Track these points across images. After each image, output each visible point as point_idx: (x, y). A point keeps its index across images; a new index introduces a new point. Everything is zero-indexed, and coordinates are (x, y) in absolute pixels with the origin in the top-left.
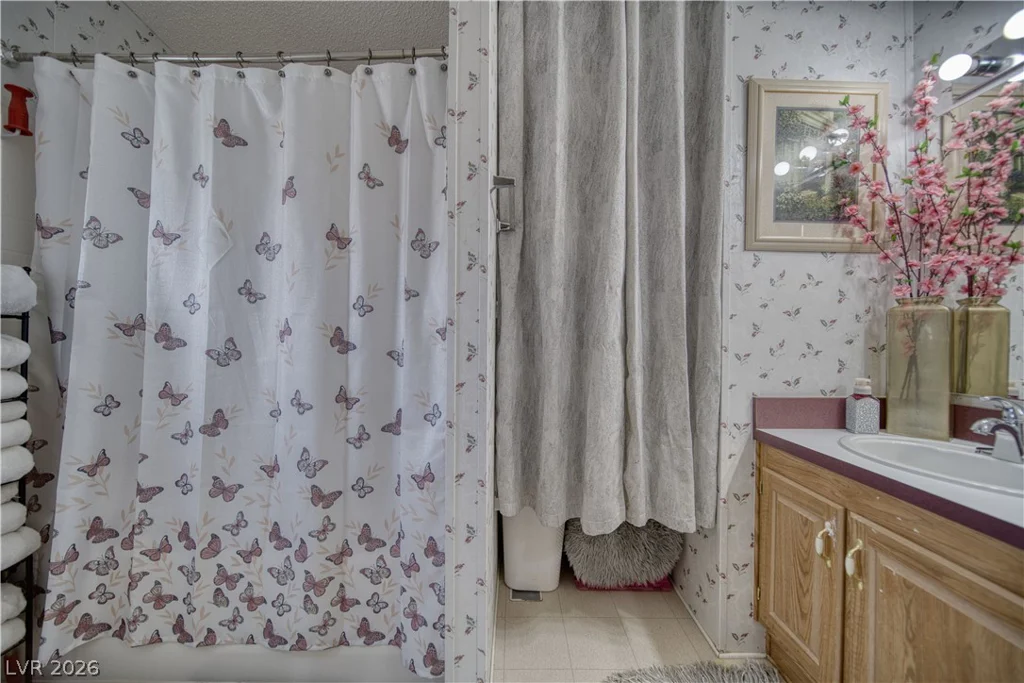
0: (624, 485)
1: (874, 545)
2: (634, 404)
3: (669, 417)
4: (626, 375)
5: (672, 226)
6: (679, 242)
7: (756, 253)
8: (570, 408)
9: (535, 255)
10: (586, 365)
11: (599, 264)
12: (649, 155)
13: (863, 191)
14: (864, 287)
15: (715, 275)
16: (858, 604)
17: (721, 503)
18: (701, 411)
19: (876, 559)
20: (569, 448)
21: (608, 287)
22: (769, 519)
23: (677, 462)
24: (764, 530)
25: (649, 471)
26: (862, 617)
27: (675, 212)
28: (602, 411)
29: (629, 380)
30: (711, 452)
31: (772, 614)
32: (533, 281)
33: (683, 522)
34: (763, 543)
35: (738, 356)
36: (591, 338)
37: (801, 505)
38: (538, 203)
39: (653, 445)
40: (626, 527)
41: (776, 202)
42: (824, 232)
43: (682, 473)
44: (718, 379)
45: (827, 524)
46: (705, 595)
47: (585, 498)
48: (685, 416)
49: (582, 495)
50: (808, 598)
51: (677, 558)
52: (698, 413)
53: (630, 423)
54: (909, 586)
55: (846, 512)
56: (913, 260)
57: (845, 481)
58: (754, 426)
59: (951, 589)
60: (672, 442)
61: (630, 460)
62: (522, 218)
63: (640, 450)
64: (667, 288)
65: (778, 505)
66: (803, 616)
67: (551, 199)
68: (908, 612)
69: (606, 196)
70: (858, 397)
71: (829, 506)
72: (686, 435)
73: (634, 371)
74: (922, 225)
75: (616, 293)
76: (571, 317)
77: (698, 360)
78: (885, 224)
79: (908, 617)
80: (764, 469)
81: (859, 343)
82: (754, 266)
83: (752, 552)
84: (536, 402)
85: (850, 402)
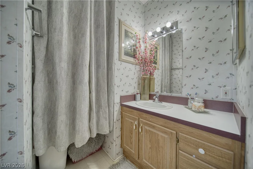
0: (89, 126)
1: (144, 124)
2: (92, 101)
3: (102, 104)
4: (90, 93)
5: (103, 50)
6: (105, 55)
7: (121, 62)
8: (70, 106)
9: (54, 49)
10: (76, 91)
11: (81, 57)
12: (96, 28)
13: (138, 53)
14: (138, 72)
15: (113, 66)
16: (141, 137)
17: (114, 123)
18: (110, 101)
19: (144, 127)
20: (70, 120)
21: (84, 65)
22: (124, 124)
23: (104, 116)
24: (123, 127)
25: (96, 120)
26: (142, 140)
27: (103, 46)
28: (83, 105)
29: (91, 94)
30: (112, 111)
31: (125, 145)
32: (53, 59)
33: (106, 131)
34: (123, 130)
35: (117, 86)
36: (78, 82)
37: (131, 119)
38: (55, 29)
39: (98, 112)
40: (91, 139)
41: (125, 51)
42: (132, 59)
43: (106, 118)
44: (113, 92)
45: (136, 122)
46: (110, 147)
47: (76, 136)
48: (106, 103)
49: (75, 135)
50: (132, 139)
51: (103, 140)
52: (109, 101)
53: (91, 107)
54: (149, 131)
55: (139, 118)
56: (144, 68)
57: (139, 112)
58: (121, 103)
59: (156, 130)
60: (103, 110)
61: (91, 119)
62: (47, 33)
63: (94, 115)
64: (101, 68)
65: (126, 120)
66: (131, 143)
67: (61, 29)
68: (150, 136)
69: (83, 35)
70: (137, 94)
71: (136, 118)
72: (107, 108)
73: (93, 91)
74: (145, 61)
75: (87, 67)
76: (70, 74)
77: (109, 87)
78: (140, 60)
79: (150, 137)
80: (123, 112)
81: (137, 83)
82: (121, 65)
83: (120, 132)
84: (55, 105)
85: (136, 95)
